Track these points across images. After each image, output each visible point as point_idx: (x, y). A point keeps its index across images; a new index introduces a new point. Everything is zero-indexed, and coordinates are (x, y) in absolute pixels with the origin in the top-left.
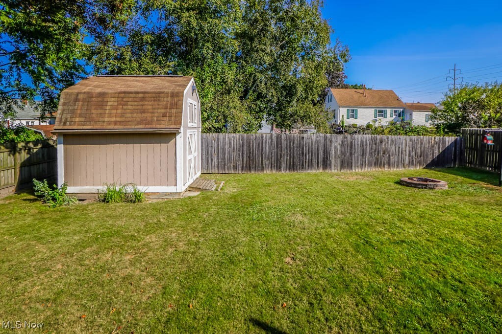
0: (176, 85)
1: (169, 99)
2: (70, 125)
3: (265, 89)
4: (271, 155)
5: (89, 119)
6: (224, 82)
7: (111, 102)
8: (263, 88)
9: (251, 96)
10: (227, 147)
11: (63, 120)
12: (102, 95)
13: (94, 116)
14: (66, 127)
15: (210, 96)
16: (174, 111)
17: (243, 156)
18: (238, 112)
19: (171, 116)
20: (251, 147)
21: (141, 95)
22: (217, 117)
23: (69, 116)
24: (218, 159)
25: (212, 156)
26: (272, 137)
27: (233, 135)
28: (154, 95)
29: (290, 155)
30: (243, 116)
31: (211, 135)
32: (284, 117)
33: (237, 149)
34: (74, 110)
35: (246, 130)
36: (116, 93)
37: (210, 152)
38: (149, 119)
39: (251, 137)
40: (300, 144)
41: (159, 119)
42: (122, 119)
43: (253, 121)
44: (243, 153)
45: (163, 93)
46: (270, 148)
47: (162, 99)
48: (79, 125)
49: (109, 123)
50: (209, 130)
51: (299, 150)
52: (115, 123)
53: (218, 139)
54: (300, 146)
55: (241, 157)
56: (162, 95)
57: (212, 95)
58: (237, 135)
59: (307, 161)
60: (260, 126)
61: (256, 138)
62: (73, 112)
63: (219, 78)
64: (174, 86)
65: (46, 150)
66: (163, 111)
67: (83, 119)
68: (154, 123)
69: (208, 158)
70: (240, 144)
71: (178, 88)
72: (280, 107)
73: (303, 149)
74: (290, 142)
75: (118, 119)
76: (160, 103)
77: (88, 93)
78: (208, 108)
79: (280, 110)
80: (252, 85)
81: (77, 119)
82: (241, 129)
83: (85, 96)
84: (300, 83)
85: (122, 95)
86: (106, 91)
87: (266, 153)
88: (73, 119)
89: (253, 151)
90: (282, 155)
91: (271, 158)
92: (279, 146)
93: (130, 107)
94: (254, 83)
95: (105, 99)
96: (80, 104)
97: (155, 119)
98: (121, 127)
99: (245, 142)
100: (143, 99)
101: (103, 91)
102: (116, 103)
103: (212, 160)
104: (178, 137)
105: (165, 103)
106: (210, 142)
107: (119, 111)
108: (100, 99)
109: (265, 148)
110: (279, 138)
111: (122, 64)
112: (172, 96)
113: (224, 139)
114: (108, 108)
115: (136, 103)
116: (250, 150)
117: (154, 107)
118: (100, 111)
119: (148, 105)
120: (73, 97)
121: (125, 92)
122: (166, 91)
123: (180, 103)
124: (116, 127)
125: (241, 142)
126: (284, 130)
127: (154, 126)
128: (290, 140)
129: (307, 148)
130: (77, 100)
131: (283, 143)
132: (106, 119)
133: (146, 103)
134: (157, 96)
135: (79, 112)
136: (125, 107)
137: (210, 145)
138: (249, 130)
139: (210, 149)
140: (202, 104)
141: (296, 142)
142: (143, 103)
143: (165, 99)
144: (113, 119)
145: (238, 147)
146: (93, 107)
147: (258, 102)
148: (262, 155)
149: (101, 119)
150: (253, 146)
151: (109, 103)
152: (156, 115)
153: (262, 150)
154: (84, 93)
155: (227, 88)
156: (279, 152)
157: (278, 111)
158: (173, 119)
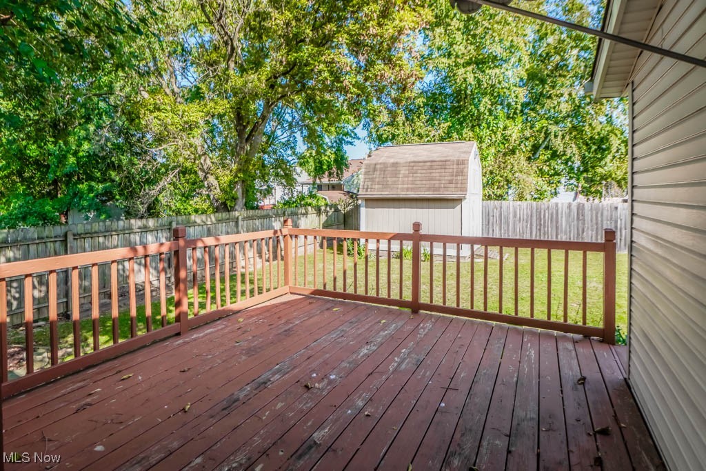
0: (460, 152)
1: (455, 166)
2: (371, 191)
3: (561, 145)
4: (570, 228)
5: (385, 186)
6: (506, 139)
7: (403, 171)
8: (558, 144)
9: (543, 155)
10: (511, 216)
11: (366, 187)
12: (395, 165)
13: (390, 183)
14: (368, 193)
15: (490, 158)
16: (459, 178)
17: (531, 228)
18: (525, 176)
19: (457, 183)
20: (542, 217)
21: (429, 164)
22: (499, 183)
23: (369, 183)
24: (501, 230)
25: (493, 226)
26: (570, 206)
27: (519, 203)
28: (441, 163)
29: (597, 229)
30: (533, 181)
31: (492, 203)
32: (592, 181)
33: (523, 220)
34: (373, 178)
35: (535, 198)
36: (406, 163)
37: (491, 222)
38: (437, 186)
39: (543, 207)
40: (612, 215)
41: (445, 185)
42: (413, 186)
43: (545, 187)
44: (531, 225)
45: (449, 161)
46: (567, 221)
47: (447, 167)
48: (378, 191)
49: (403, 189)
50: (489, 198)
51: (611, 223)
52: (408, 189)
53: (501, 208)
54: (611, 219)
55: (529, 229)
56: (449, 163)
57: (492, 157)
58: (524, 203)
59: (623, 238)
60: (556, 194)
61: (548, 207)
62: (372, 180)
63: (499, 135)
64: (458, 154)
65: (336, 213)
66: (450, 178)
67: (381, 186)
68: (442, 190)
69: (489, 228)
70: (527, 214)
71: (462, 155)
72: (587, 166)
73: (616, 222)
74: (597, 213)
75: (410, 186)
76: (446, 171)
77: (384, 163)
78: (488, 172)
79: (586, 171)
80: (543, 142)
81: (376, 186)
82: (528, 197)
83: (382, 166)
84: (616, 135)
85: (412, 164)
86: (399, 161)
87: (562, 225)
88: (373, 187)
89: (544, 223)
90: (585, 230)
91: (570, 232)
92: (581, 218)
93: (419, 175)
94: (546, 138)
95: (398, 169)
96: (378, 173)
97: (443, 185)
98: (413, 193)
99: (534, 211)
100: (431, 167)
101: (396, 161)
102: (407, 172)
103: (493, 230)
104: (464, 203)
105: (451, 171)
106: (491, 211)
107: (410, 179)
108: (394, 168)
109: (561, 220)
110: (580, 208)
111: (396, 130)
112: (458, 164)
113: (508, 208)
114: (401, 176)
115: (424, 171)
116: (541, 221)
117: (441, 174)
118: (394, 179)
119: (436, 173)
120: (372, 166)
121: (414, 162)
122: (452, 158)
123: (465, 170)
124: (408, 193)
125: (530, 213)
126: (591, 199)
127: (441, 193)
128: (598, 211)
129: (623, 221)
130: (375, 170)
131: (586, 214)
132: (400, 186)
133: (434, 171)
134: (444, 164)
135: (377, 180)
136: (415, 175)
137: (491, 214)
138: (539, 198)
139: (491, 218)
140: (483, 168)
141: (605, 213)
142: (431, 171)
143: (451, 167)
144: (406, 186)
145: (525, 217)
146: (388, 176)
147: (553, 163)
148: (557, 228)
149: (395, 186)
150: (544, 217)
151: (401, 172)
152: (443, 182)
153: (557, 222)
154: (381, 163)
155: (511, 148)
156: (580, 225)
157: (582, 172)
158: (459, 186)
